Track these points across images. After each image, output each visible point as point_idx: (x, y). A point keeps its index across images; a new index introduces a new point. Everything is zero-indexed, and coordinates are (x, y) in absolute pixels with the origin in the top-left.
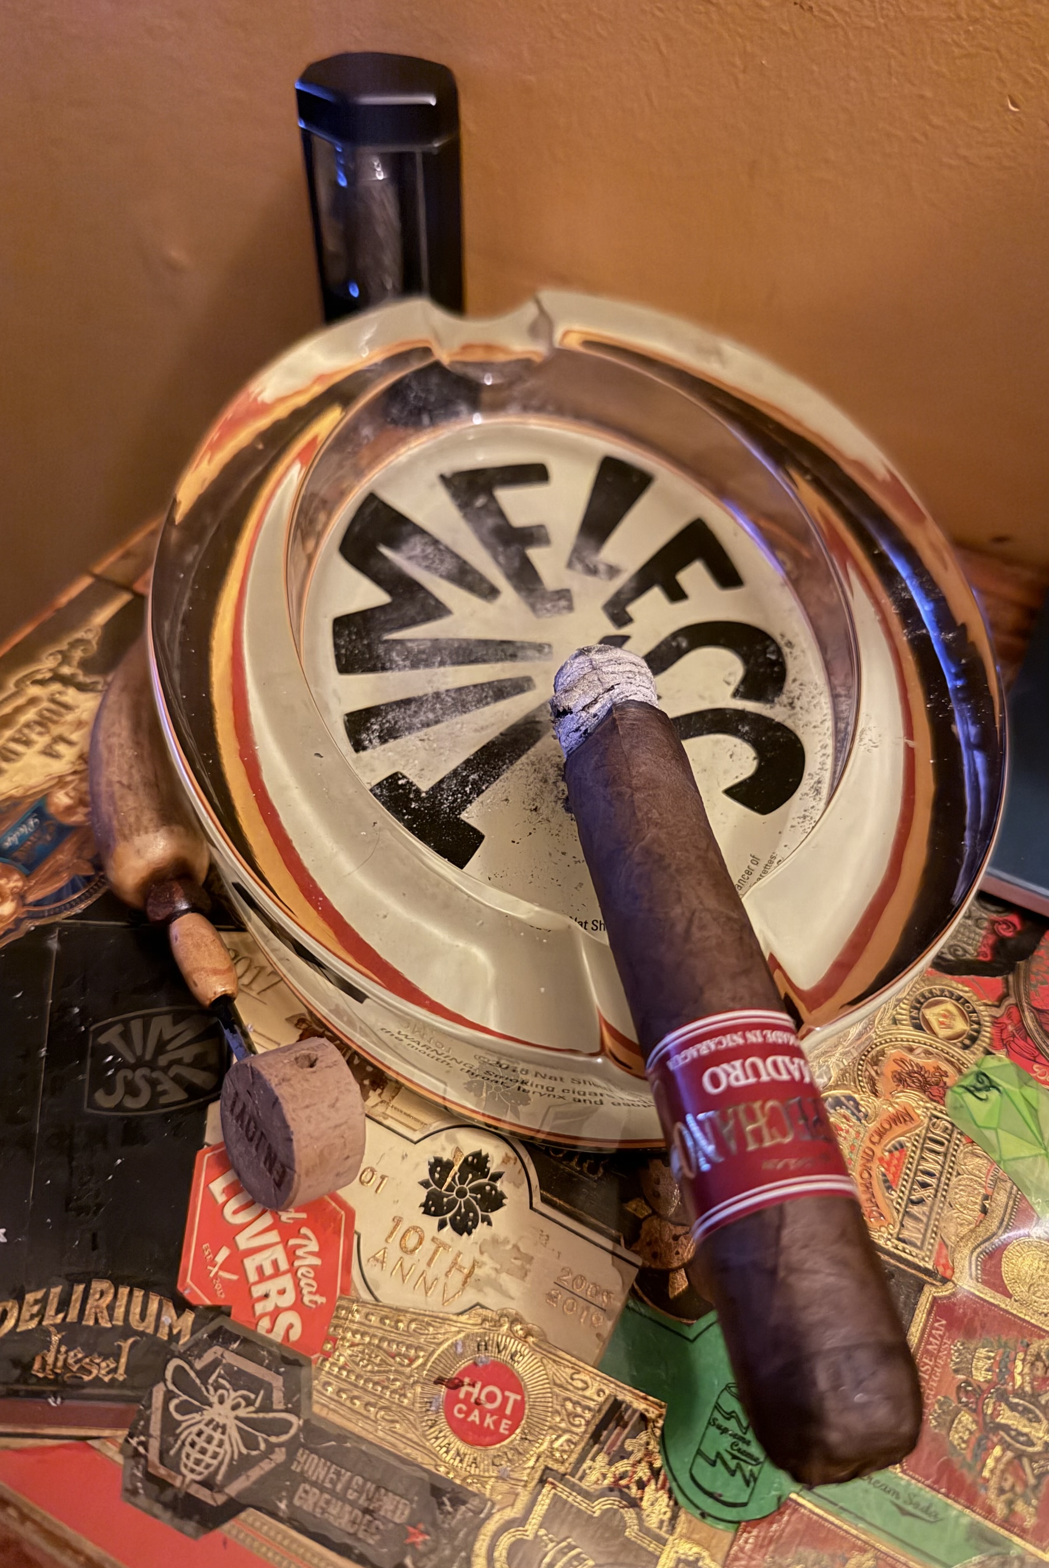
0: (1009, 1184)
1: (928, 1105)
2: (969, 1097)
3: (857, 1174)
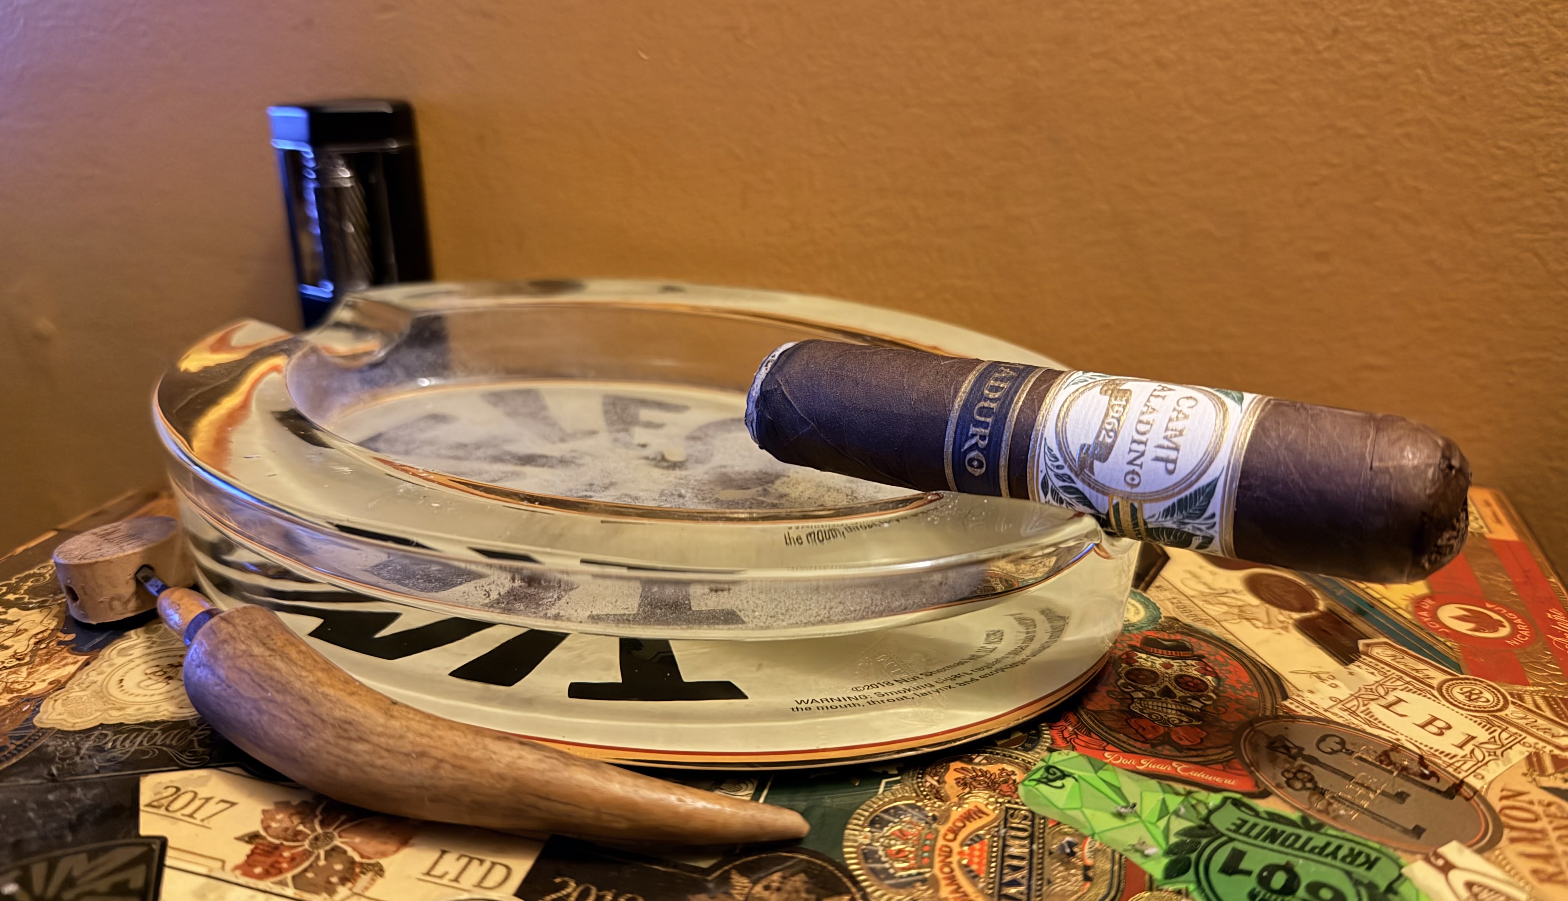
0: (1109, 850)
1: (1000, 800)
2: (1042, 787)
3: (936, 871)
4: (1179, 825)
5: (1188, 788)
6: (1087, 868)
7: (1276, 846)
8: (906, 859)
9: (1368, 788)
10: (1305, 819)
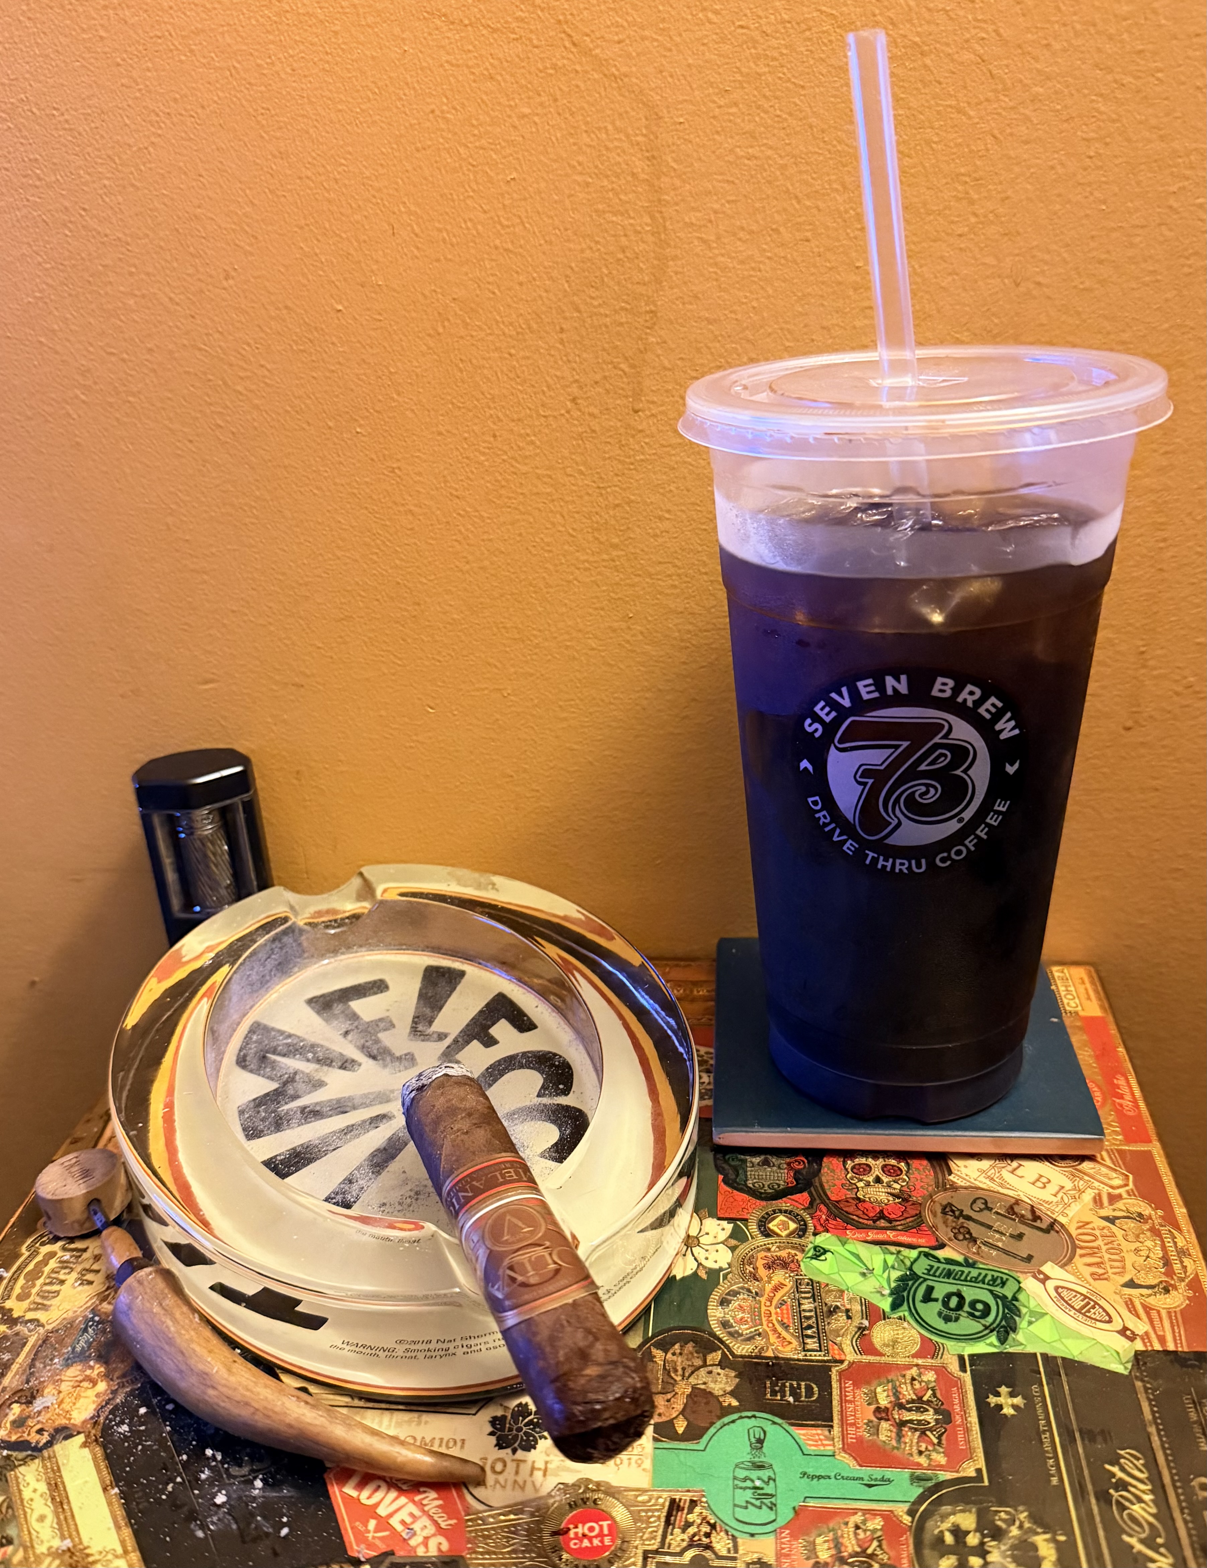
0: (858, 1298)
1: (791, 1275)
2: (814, 1262)
3: (765, 1327)
4: (895, 1274)
5: (898, 1248)
6: (847, 1311)
7: (951, 1281)
8: (746, 1322)
9: (1001, 1233)
10: (966, 1260)
